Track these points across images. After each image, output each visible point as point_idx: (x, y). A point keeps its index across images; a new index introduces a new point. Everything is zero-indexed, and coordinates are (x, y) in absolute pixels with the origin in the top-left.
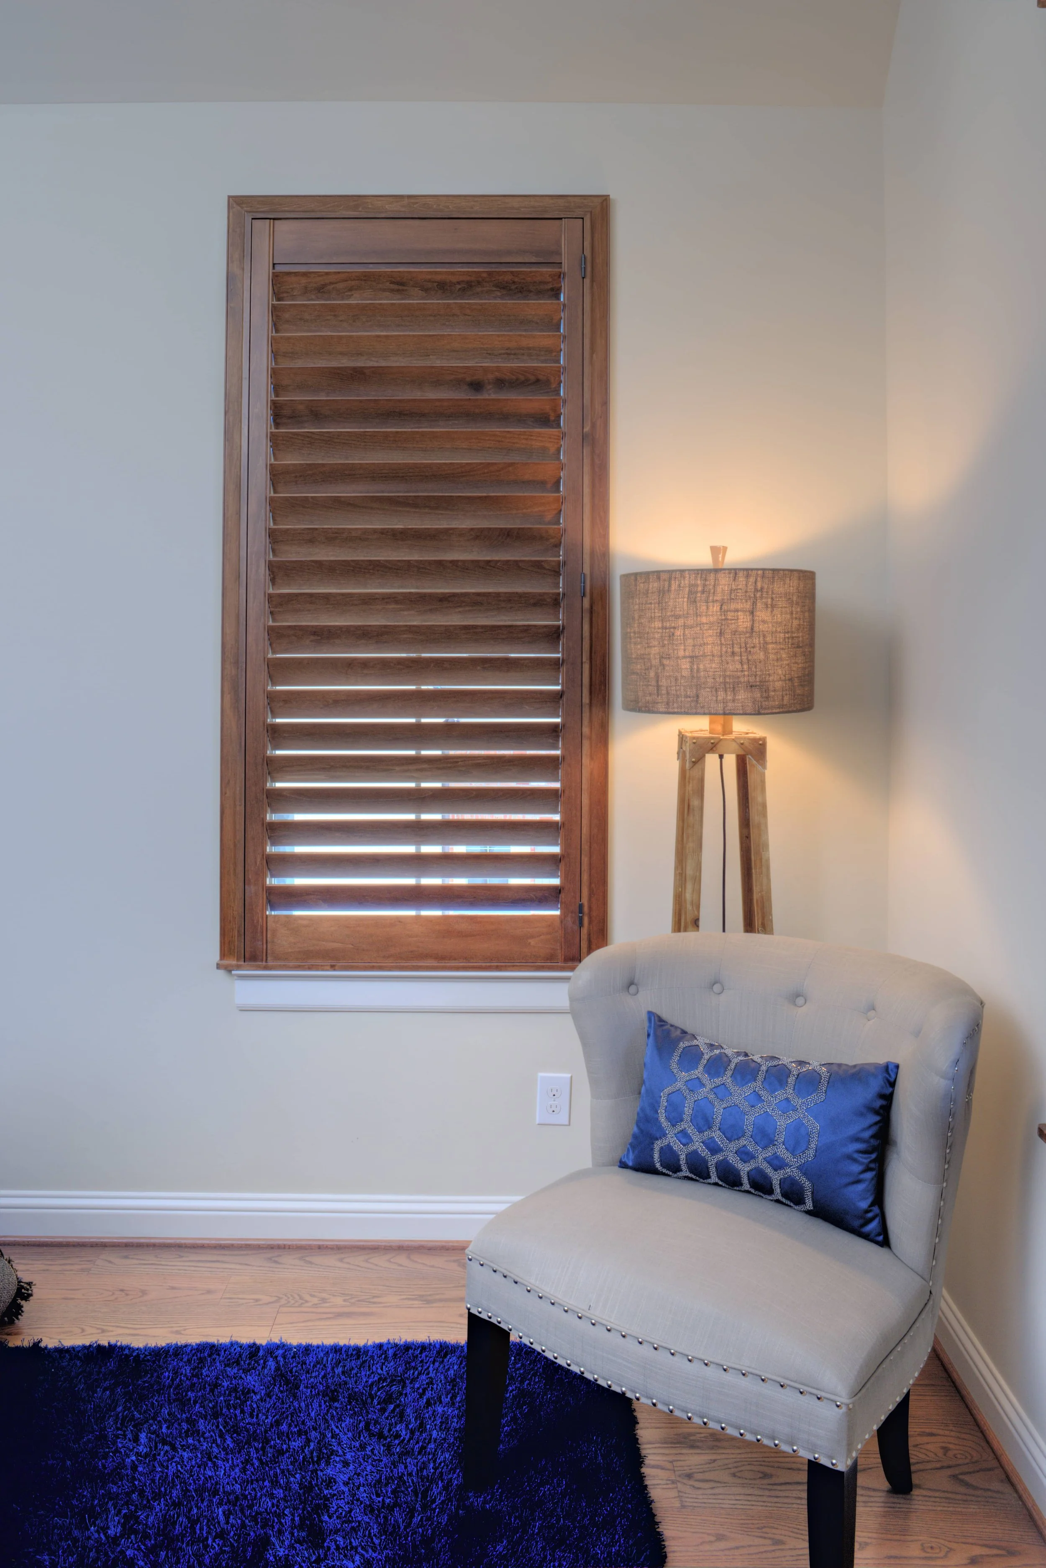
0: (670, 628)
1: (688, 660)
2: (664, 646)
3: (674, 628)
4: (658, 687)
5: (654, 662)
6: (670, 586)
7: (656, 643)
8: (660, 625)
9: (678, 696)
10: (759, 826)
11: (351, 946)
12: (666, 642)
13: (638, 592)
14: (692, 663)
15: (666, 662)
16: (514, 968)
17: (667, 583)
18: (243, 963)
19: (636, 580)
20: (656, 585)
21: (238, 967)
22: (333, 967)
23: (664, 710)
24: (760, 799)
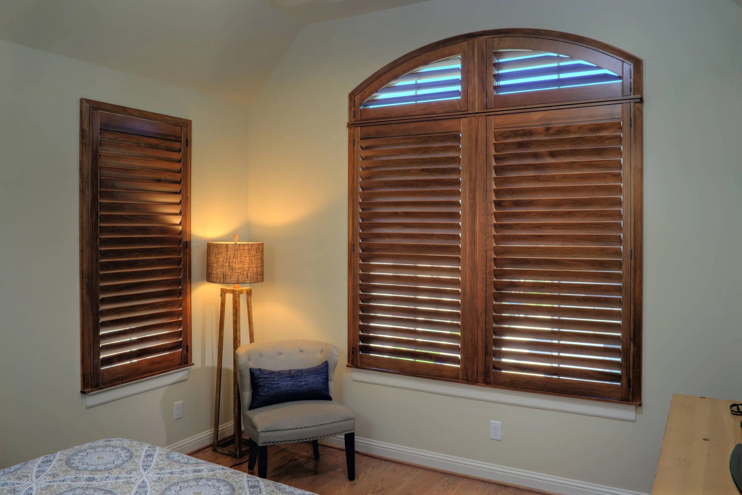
0: (252, 259)
1: (256, 268)
2: (250, 264)
3: (253, 259)
4: (247, 276)
5: (246, 269)
6: (252, 248)
7: (247, 264)
8: (248, 259)
9: (253, 278)
10: (251, 313)
11: (126, 374)
12: (250, 263)
13: (240, 249)
14: (256, 269)
15: (250, 269)
16: (172, 370)
17: (251, 247)
18: (94, 389)
19: (239, 246)
20: (247, 248)
21: (93, 391)
22: (122, 383)
23: (249, 282)
24: (251, 305)
